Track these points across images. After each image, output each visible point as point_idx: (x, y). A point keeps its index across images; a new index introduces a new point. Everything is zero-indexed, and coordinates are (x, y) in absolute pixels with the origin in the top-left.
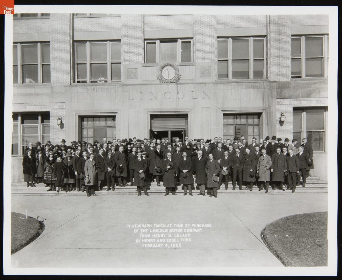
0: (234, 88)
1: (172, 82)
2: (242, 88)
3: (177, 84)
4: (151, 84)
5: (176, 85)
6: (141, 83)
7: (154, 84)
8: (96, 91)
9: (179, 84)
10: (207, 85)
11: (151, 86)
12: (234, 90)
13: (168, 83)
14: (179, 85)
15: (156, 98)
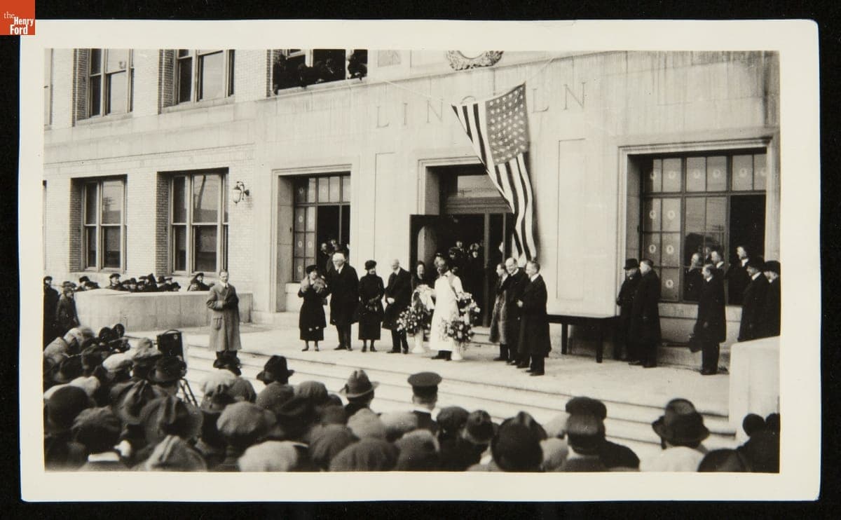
0: (662, 66)
1: (480, 66)
2: (689, 62)
3: (494, 70)
4: (430, 78)
5: (491, 73)
6: (408, 76)
7: (435, 77)
8: (310, 109)
9: (497, 68)
10: (577, 61)
11: (427, 82)
12: (662, 72)
13: (470, 69)
14: (497, 73)
15: (441, 119)
